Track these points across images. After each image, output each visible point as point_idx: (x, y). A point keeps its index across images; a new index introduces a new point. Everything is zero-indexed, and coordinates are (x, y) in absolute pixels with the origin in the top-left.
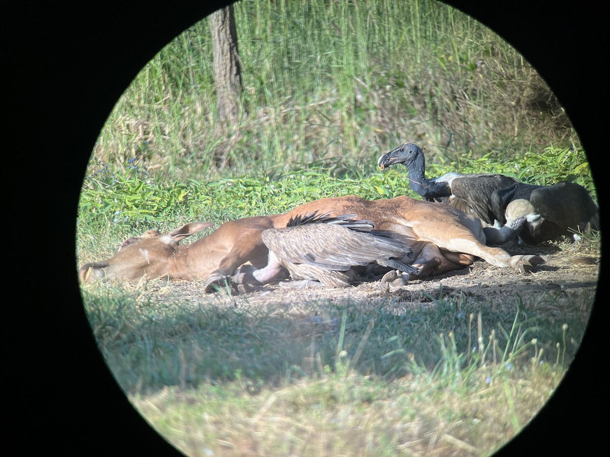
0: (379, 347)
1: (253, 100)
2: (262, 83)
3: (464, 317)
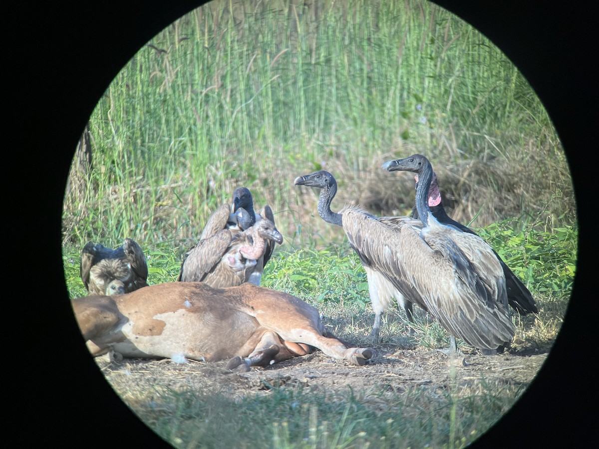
0: (214, 436)
1: (102, 179)
2: (113, 162)
3: (298, 407)
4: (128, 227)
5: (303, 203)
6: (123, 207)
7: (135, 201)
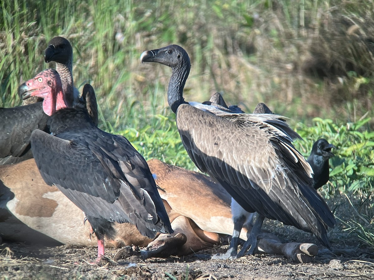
4: (16, 84)
5: (229, 65)
6: (11, 59)
7: (26, 53)
